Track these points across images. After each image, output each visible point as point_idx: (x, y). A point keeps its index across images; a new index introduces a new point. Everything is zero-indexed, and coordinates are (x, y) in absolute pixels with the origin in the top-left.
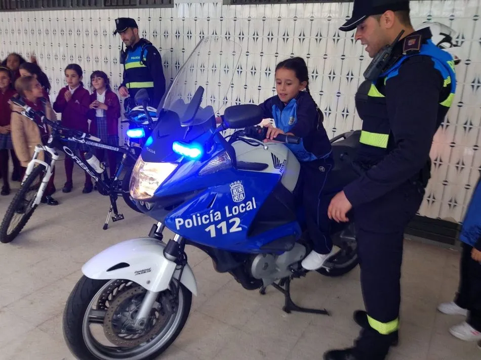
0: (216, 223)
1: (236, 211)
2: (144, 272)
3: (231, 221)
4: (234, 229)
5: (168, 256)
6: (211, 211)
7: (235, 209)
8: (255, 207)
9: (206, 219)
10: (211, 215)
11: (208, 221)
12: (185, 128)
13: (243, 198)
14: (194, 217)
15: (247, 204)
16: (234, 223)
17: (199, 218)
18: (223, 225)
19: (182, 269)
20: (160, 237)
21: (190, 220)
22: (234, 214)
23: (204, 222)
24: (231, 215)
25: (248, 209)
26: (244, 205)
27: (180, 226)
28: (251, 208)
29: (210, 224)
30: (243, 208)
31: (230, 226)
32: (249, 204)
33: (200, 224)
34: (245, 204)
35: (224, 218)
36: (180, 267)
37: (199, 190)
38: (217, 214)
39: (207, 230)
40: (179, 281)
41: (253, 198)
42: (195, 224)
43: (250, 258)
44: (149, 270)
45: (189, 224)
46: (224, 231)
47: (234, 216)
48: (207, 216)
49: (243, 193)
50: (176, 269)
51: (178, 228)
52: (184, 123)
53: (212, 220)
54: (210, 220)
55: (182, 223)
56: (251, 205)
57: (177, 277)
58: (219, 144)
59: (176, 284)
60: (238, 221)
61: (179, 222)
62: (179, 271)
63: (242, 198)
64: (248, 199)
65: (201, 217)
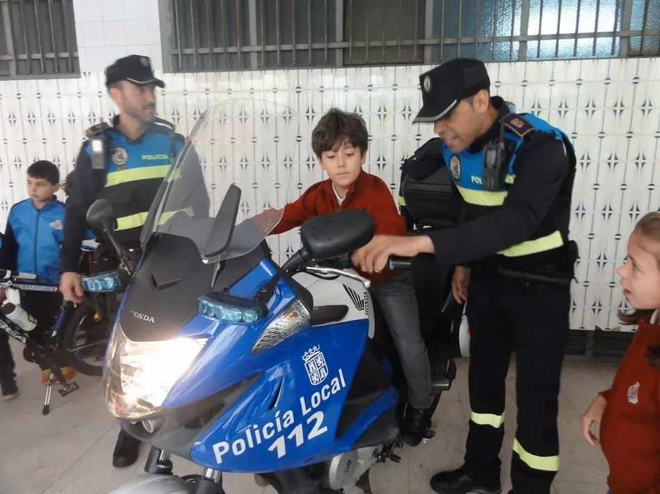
0: (287, 431)
1: (316, 402)
3: (309, 421)
4: (315, 433)
6: (277, 413)
7: (316, 398)
8: (344, 385)
9: (269, 430)
10: (278, 420)
11: (273, 432)
12: (212, 266)
13: (326, 375)
14: (248, 432)
15: (332, 383)
16: (315, 420)
17: (257, 432)
18: (298, 432)
20: (167, 469)
21: (241, 441)
22: (315, 406)
23: (267, 437)
24: (310, 410)
25: (334, 392)
26: (327, 387)
28: (338, 388)
29: (277, 436)
30: (326, 391)
31: (307, 429)
32: (335, 382)
33: (259, 441)
34: (329, 384)
35: (299, 419)
37: (249, 379)
38: (288, 416)
39: (271, 448)
41: (340, 371)
42: (251, 445)
45: (240, 447)
46: (300, 441)
47: (314, 411)
48: (271, 425)
49: (324, 367)
51: (219, 461)
52: (207, 256)
53: (279, 429)
54: (276, 430)
55: (227, 449)
56: (337, 384)
60: (320, 416)
61: (220, 450)
63: (324, 374)
64: (333, 374)
65: (260, 429)
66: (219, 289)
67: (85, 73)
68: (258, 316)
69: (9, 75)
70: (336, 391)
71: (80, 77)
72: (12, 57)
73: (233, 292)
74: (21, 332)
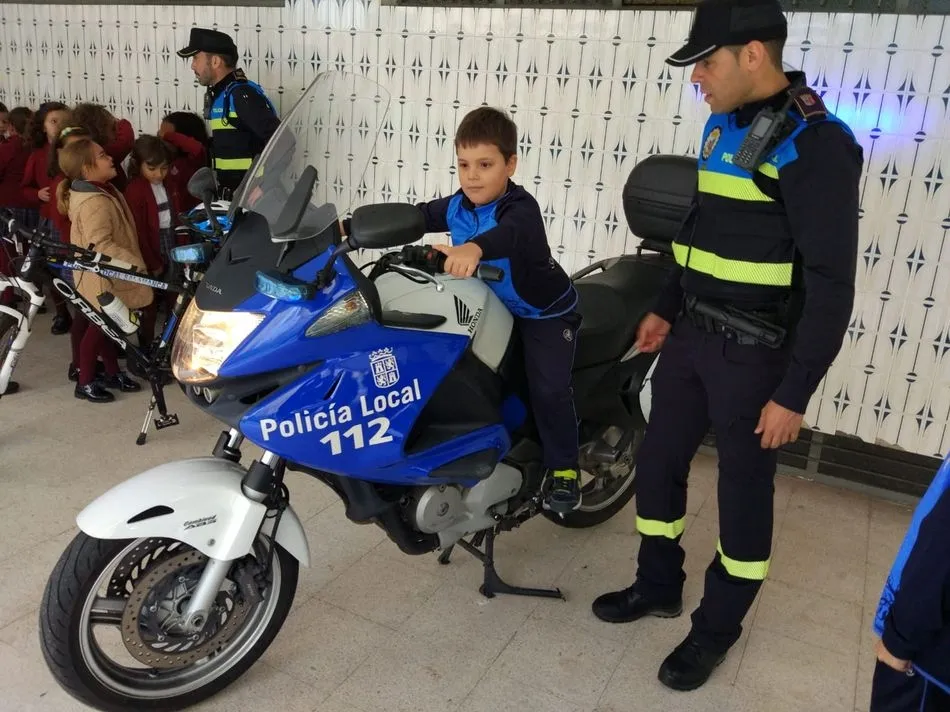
0: (342, 428)
1: (380, 406)
2: (202, 522)
3: (371, 424)
4: (377, 439)
5: (251, 492)
6: (332, 406)
7: (380, 402)
8: (419, 397)
9: (322, 421)
10: (332, 413)
11: (326, 424)
12: (280, 245)
13: (396, 380)
14: (298, 416)
15: (403, 391)
16: (378, 427)
17: (308, 419)
18: (356, 431)
19: (278, 518)
20: (234, 456)
21: (289, 423)
22: (378, 410)
23: (318, 426)
24: (372, 412)
25: (404, 401)
26: (396, 393)
27: (269, 434)
28: (411, 399)
29: (330, 429)
30: (394, 399)
31: (369, 433)
32: (407, 391)
33: (309, 429)
34: (400, 392)
35: (358, 419)
36: (274, 512)
37: (307, 365)
38: (344, 411)
39: (324, 441)
40: (272, 539)
41: (416, 381)
42: (301, 431)
43: (413, 493)
44: (213, 520)
45: (287, 429)
46: (359, 443)
47: (376, 415)
48: (324, 415)
49: (395, 371)
50: (266, 517)
51: (266, 438)
52: (278, 236)
53: (334, 423)
54: (330, 422)
55: (274, 427)
56: (410, 393)
57: (268, 530)
58: (346, 277)
59: (267, 545)
60: (385, 423)
61: (267, 426)
62: (274, 520)
63: (394, 379)
64: (404, 381)
65: (312, 415)
66: (284, 270)
70: (407, 401)
73: (297, 274)
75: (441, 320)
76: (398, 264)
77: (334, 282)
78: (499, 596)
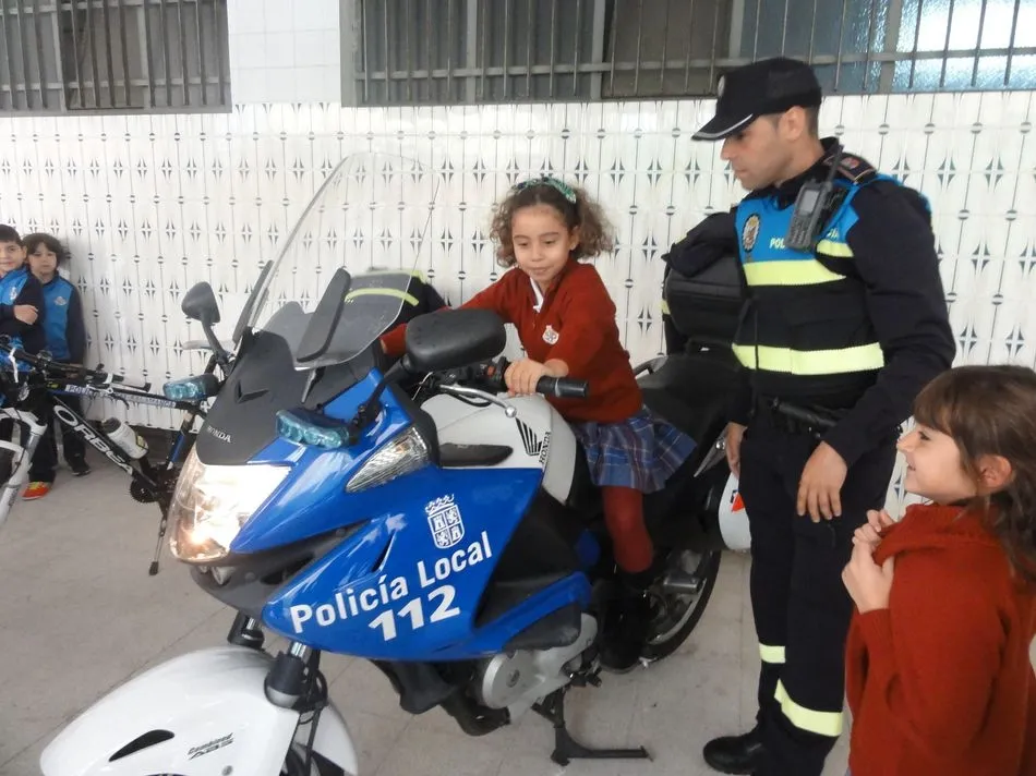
0: (396, 605)
1: (443, 571)
2: (213, 746)
3: (431, 596)
4: (440, 614)
5: (280, 696)
6: (383, 578)
7: (442, 566)
8: (489, 554)
9: (370, 599)
10: (383, 588)
11: (376, 602)
12: (306, 373)
13: (461, 536)
14: (339, 597)
15: (470, 549)
16: (440, 598)
17: (352, 600)
18: (414, 608)
19: (315, 721)
20: (256, 643)
21: (329, 607)
22: (441, 577)
23: (366, 607)
24: (432, 581)
25: (472, 562)
26: (461, 553)
27: (303, 624)
28: (480, 558)
29: (381, 609)
30: (460, 560)
31: (429, 607)
32: (474, 549)
33: (355, 612)
34: (466, 551)
35: (415, 591)
36: (310, 714)
37: (347, 528)
38: (398, 584)
39: (374, 625)
40: (309, 748)
41: (484, 535)
42: (343, 615)
44: (228, 740)
45: (326, 615)
46: (418, 622)
47: (438, 584)
48: (372, 592)
49: (459, 525)
50: (299, 723)
51: (299, 629)
52: (302, 362)
53: (385, 600)
54: (380, 600)
55: (308, 616)
56: (478, 551)
57: (303, 738)
58: (394, 409)
59: (303, 755)
60: (449, 592)
61: (298, 615)
62: (309, 725)
63: (458, 535)
64: (471, 536)
65: (357, 595)
66: (312, 405)
67: (237, 106)
68: (343, 441)
69: (141, 108)
70: (475, 561)
71: (231, 111)
72: (146, 82)
73: (330, 410)
74: (128, 459)
75: (506, 452)
76: (451, 384)
77: (380, 418)
78: (573, 761)
